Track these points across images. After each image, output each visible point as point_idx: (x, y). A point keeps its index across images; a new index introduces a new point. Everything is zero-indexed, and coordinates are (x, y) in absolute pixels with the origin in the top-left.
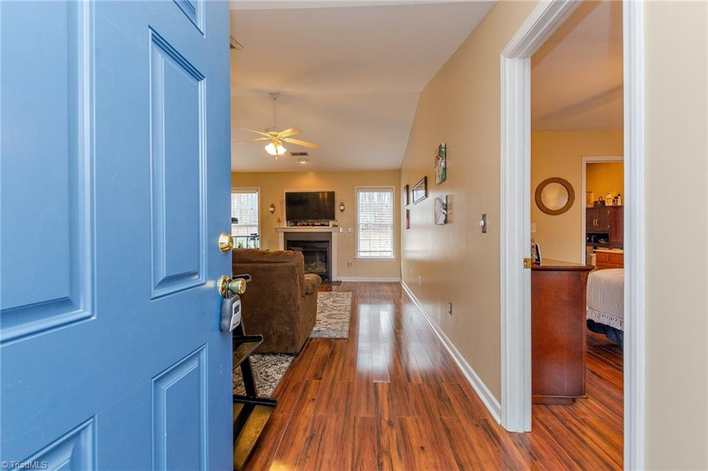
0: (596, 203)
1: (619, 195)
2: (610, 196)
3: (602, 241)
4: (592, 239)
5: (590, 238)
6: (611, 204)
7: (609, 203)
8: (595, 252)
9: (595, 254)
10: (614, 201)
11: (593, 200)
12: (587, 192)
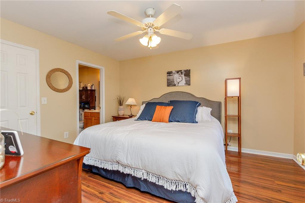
0: (83, 87)
1: (93, 85)
2: (89, 85)
3: (86, 106)
4: (82, 105)
5: (81, 105)
6: (90, 89)
7: (89, 88)
8: (83, 112)
9: (83, 113)
10: (91, 87)
11: (82, 86)
12: (79, 82)
